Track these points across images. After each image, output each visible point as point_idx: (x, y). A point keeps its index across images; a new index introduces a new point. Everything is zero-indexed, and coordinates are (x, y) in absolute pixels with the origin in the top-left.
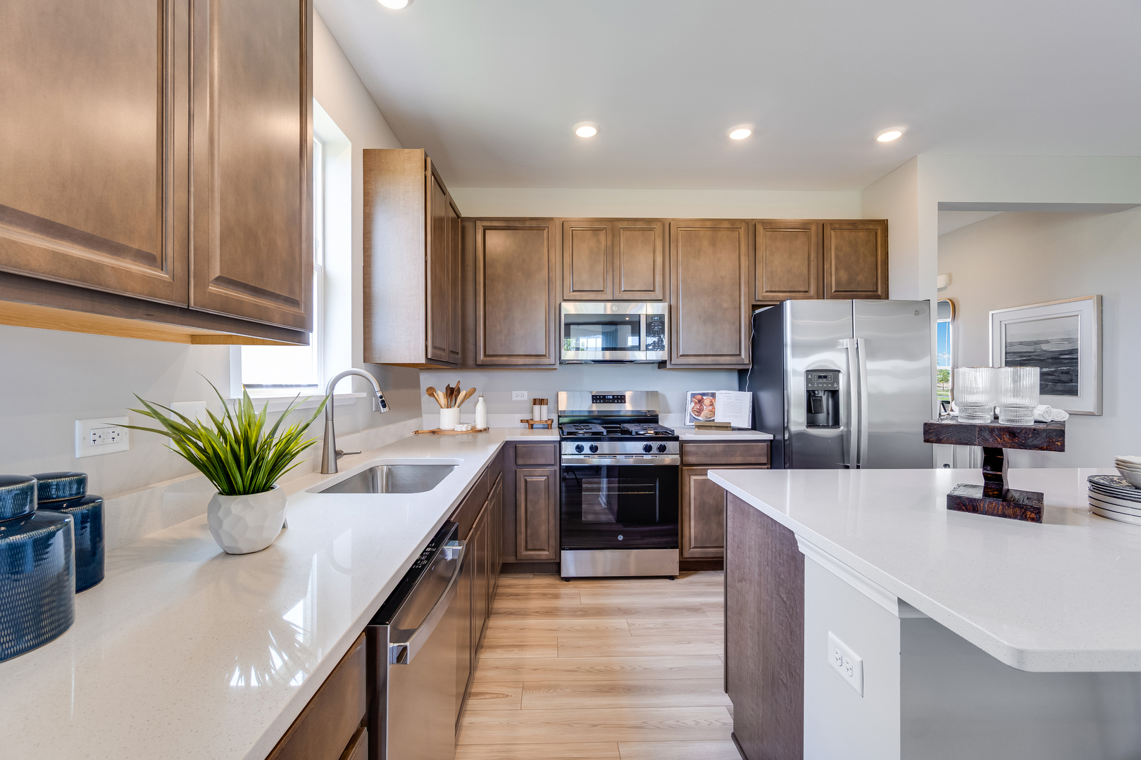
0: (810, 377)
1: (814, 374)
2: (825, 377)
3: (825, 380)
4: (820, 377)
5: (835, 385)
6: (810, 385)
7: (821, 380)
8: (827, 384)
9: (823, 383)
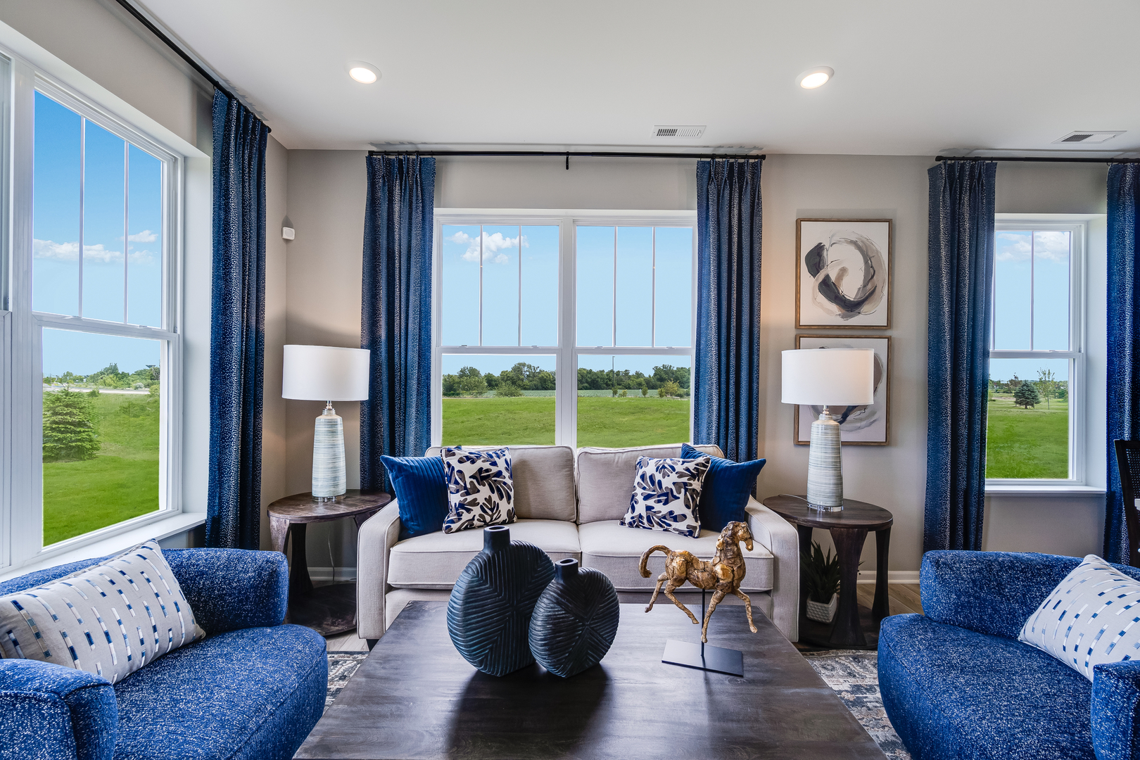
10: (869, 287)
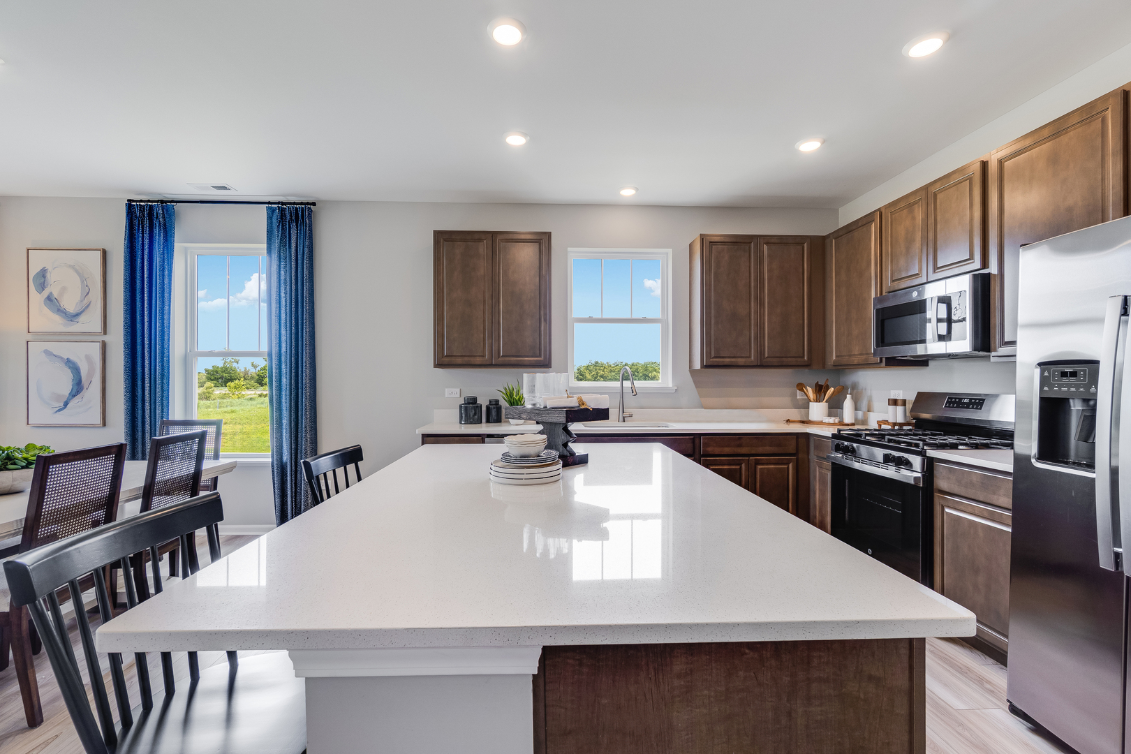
0: (1046, 374)
1: (1053, 368)
2: (1074, 374)
3: (1073, 380)
4: (1064, 374)
5: (1093, 390)
6: (1046, 388)
7: (1065, 380)
8: (1077, 386)
9: (1069, 386)
10: (86, 301)
